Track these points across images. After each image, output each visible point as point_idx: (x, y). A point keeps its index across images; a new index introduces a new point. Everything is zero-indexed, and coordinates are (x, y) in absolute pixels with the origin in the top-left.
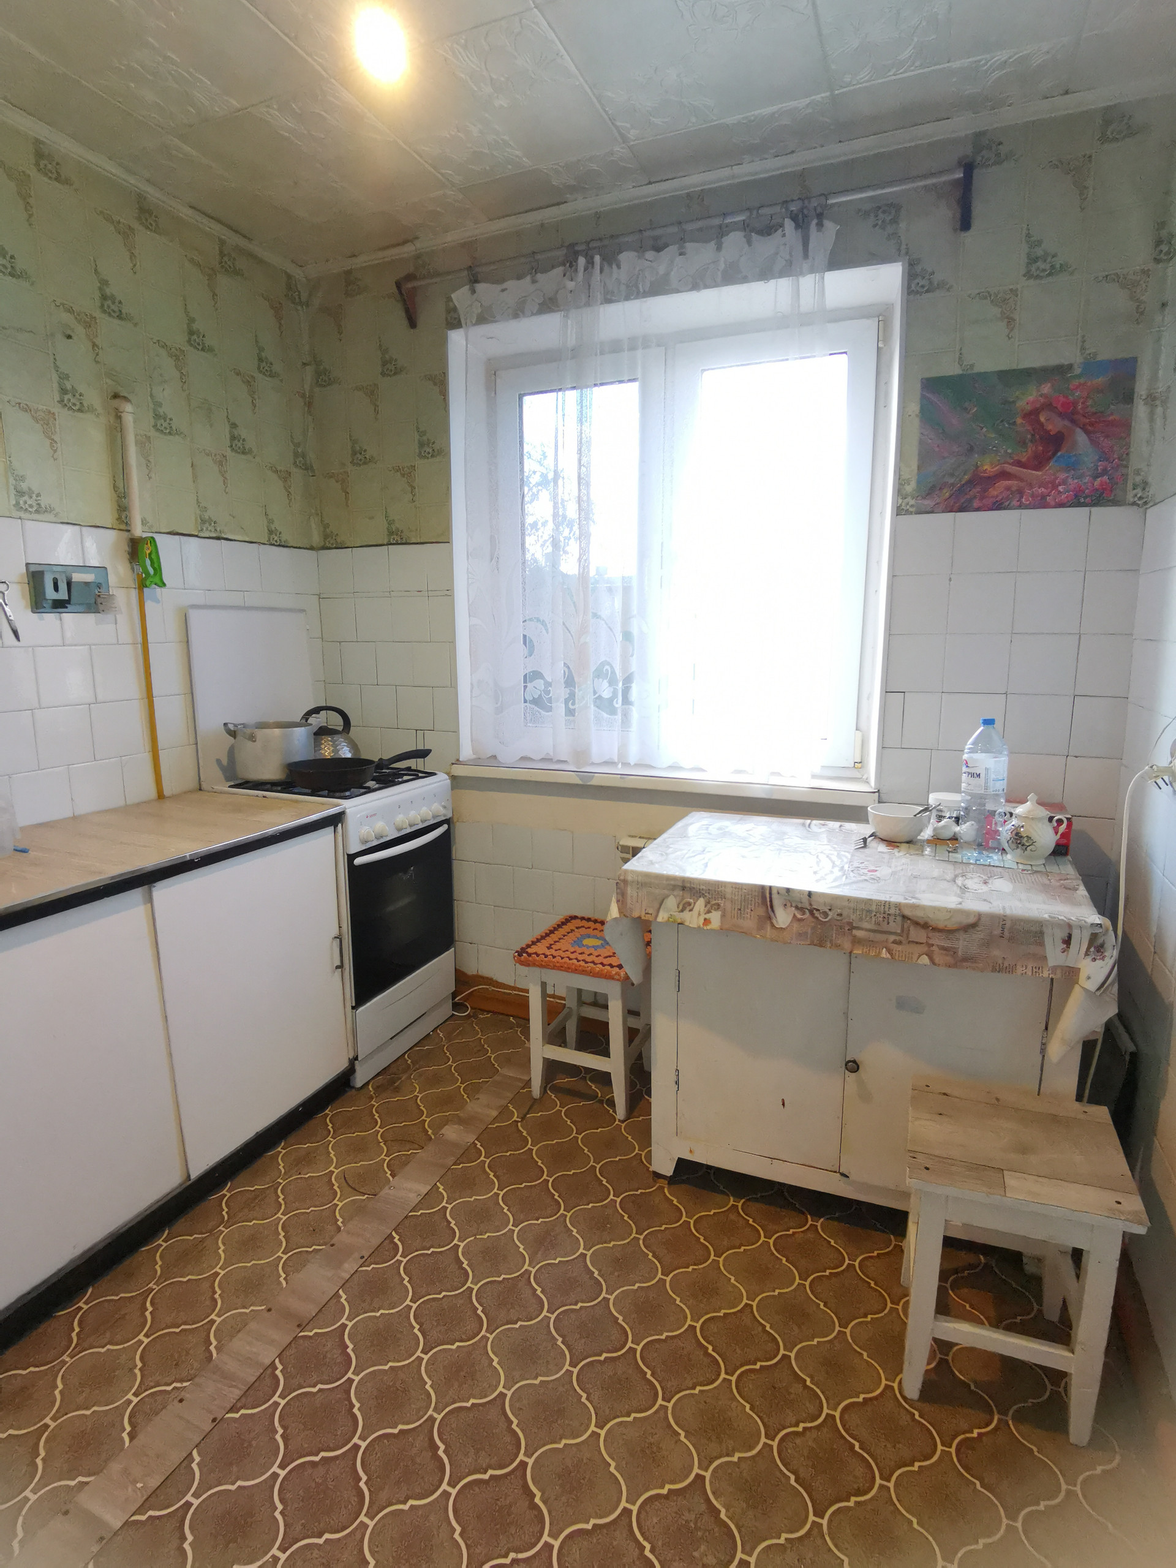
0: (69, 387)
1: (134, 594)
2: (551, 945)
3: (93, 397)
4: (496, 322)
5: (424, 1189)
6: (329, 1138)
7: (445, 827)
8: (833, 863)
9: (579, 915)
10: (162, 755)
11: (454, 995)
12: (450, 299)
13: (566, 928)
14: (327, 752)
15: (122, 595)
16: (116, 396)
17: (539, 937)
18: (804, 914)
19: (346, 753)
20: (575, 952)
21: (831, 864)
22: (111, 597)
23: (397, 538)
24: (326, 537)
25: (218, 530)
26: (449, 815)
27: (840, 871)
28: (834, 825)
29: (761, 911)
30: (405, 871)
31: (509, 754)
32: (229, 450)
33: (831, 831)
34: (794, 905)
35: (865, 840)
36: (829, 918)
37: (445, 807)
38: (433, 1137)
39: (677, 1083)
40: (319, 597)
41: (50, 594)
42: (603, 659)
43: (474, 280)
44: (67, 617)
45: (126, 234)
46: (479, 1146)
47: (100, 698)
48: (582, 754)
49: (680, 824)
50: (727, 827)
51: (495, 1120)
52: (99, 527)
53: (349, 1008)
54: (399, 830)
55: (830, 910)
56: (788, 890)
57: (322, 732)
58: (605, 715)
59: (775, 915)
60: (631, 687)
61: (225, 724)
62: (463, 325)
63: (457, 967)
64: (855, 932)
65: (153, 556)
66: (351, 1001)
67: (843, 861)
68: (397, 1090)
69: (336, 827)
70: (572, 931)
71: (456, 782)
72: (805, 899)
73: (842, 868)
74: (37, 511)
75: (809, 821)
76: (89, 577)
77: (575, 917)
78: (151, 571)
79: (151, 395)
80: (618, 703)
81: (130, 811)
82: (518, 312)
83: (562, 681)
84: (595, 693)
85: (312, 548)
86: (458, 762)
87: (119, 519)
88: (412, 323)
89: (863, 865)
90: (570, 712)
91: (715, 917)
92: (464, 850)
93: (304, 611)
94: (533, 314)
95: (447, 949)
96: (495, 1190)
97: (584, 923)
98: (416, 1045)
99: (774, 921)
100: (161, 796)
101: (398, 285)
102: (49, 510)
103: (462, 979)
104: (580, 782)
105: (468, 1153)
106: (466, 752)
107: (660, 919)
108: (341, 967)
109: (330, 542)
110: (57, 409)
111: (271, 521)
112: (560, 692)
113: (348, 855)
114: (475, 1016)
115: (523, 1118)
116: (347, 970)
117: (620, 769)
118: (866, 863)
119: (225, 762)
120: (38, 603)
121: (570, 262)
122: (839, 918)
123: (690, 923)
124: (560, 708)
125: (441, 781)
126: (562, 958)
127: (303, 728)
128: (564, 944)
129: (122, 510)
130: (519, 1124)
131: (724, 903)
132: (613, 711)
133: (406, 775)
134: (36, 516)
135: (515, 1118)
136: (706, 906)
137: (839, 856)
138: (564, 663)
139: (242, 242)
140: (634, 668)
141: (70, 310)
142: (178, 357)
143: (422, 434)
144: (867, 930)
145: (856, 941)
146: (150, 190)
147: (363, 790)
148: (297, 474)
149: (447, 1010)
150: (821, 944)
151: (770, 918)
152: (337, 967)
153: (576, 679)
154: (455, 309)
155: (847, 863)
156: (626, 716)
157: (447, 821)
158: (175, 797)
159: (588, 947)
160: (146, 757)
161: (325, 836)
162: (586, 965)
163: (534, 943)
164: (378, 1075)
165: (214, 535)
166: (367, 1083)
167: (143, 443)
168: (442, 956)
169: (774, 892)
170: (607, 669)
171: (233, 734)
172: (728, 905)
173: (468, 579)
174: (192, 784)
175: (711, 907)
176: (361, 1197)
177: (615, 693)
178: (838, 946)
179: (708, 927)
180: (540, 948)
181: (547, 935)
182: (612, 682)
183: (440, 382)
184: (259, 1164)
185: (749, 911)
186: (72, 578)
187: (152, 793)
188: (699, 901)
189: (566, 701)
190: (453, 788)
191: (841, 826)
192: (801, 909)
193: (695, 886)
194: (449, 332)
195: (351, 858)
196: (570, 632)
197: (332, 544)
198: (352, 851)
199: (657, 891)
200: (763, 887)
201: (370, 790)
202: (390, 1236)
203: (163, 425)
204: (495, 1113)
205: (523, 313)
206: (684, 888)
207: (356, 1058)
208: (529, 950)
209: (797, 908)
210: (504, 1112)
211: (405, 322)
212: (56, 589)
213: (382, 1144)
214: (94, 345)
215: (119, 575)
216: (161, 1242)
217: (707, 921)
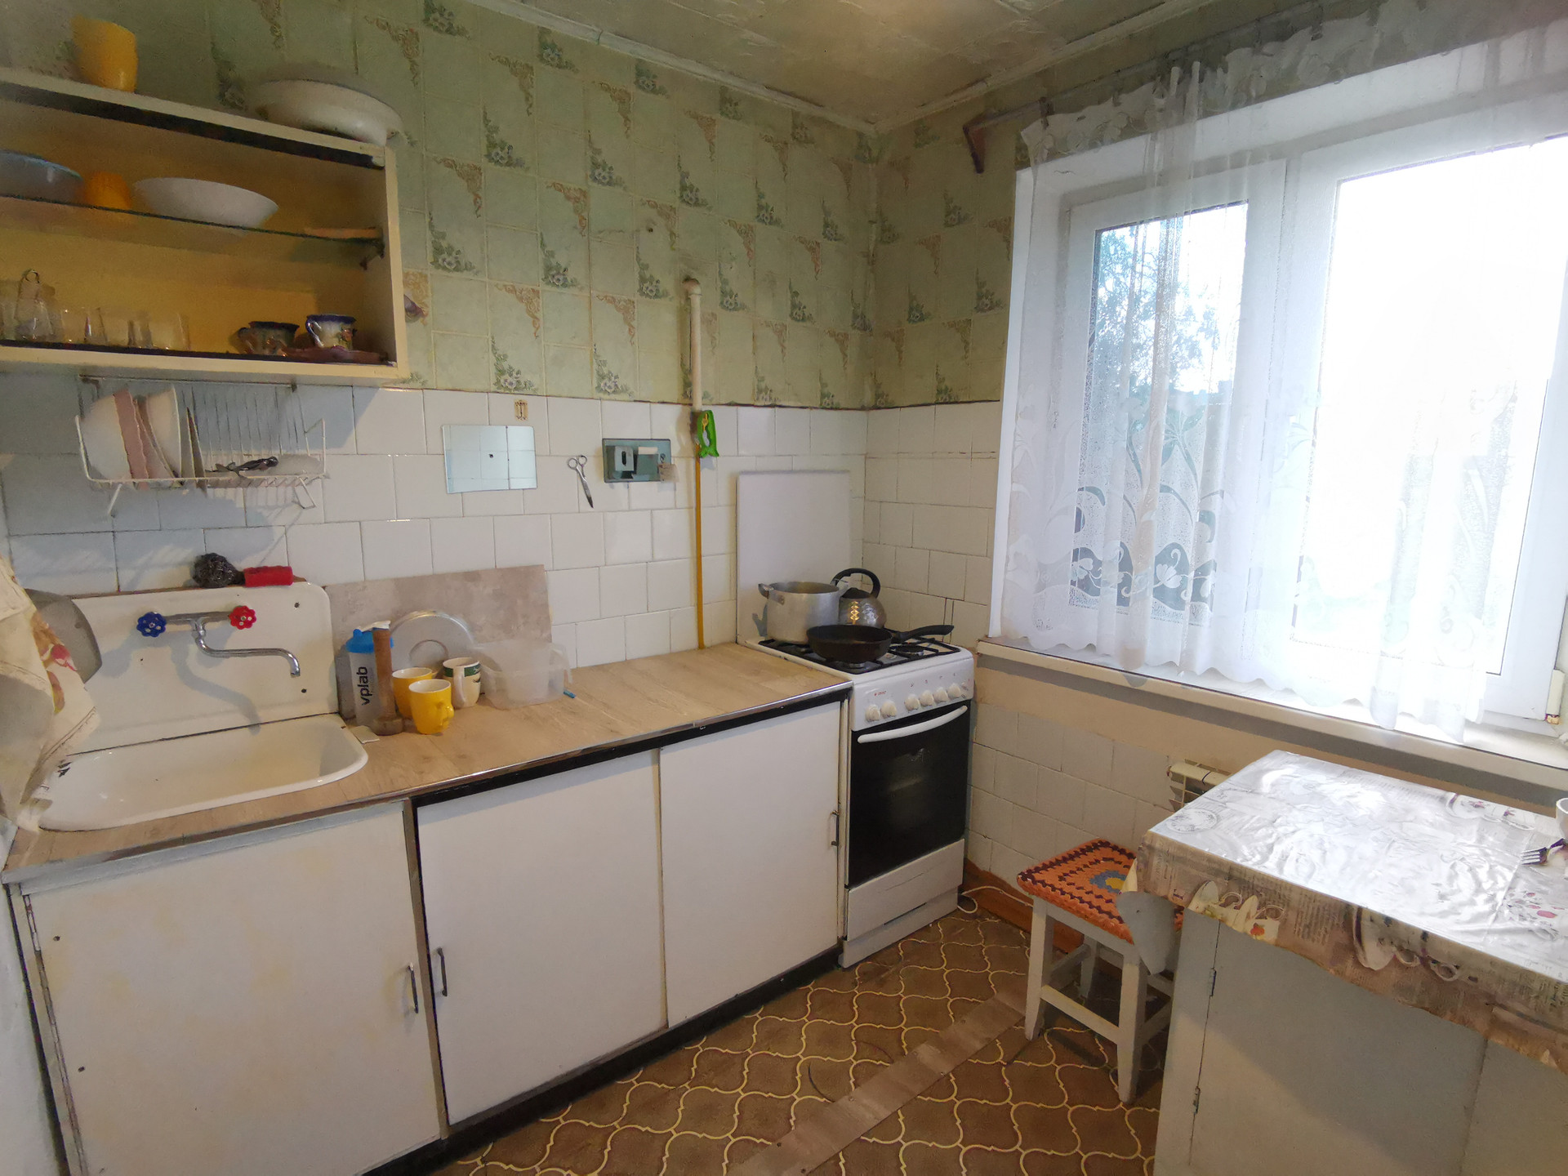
0: (648, 276)
1: (693, 462)
2: (1065, 875)
3: (668, 283)
4: (1070, 154)
5: (884, 1114)
6: (804, 1018)
7: (964, 709)
8: (1479, 883)
9: (1113, 840)
10: (705, 608)
11: (961, 889)
12: (1019, 137)
13: (1091, 856)
14: (854, 616)
15: (681, 464)
16: (688, 279)
17: (1054, 861)
18: (1411, 959)
19: (871, 619)
20: (1091, 892)
21: (1474, 886)
22: (671, 466)
23: (946, 397)
24: (878, 396)
25: (773, 398)
26: (970, 696)
27: (1487, 901)
28: (1496, 809)
29: (1341, 937)
30: (914, 753)
31: (1043, 641)
32: (789, 319)
33: (1487, 821)
34: (1396, 943)
35: (1543, 852)
36: (1455, 977)
37: (965, 688)
38: (907, 1053)
39: (1196, 1103)
40: (867, 457)
41: (619, 467)
42: (1171, 540)
43: (1049, 111)
44: (633, 485)
45: (707, 125)
46: (953, 1079)
47: (658, 556)
48: (1132, 653)
49: (1251, 769)
50: (1320, 784)
51: (977, 1054)
52: (666, 403)
53: (842, 887)
54: (910, 709)
55: (1457, 967)
56: (1389, 921)
57: (853, 594)
58: (1168, 609)
59: (1363, 949)
60: (1205, 579)
61: (760, 585)
62: (1032, 163)
63: (969, 858)
64: (1496, 1010)
65: (710, 428)
66: (844, 877)
67: (1496, 883)
68: (882, 984)
69: (842, 702)
70: (1097, 861)
71: (982, 660)
72: (1416, 941)
73: (1492, 898)
74: (614, 392)
75: (1452, 795)
76: (652, 450)
77: (1105, 844)
78: (707, 442)
79: (720, 274)
80: (1187, 596)
81: (671, 660)
82: (1096, 141)
83: (1117, 562)
84: (1157, 581)
85: (863, 409)
86: (986, 638)
87: (685, 395)
88: (979, 167)
89: (1532, 899)
90: (1122, 601)
91: (1271, 927)
92: (987, 736)
93: (848, 471)
94: (1113, 141)
95: (957, 839)
96: (958, 1143)
97: (1116, 855)
98: (911, 935)
99: (1361, 960)
100: (701, 646)
101: (966, 130)
102: (625, 390)
103: (971, 872)
104: (1128, 685)
105: (940, 1086)
106: (995, 630)
107: (1192, 907)
108: (836, 843)
109: (881, 403)
110: (637, 298)
111: (824, 385)
112: (1114, 575)
113: (852, 731)
114: (981, 917)
115: (1009, 1063)
116: (843, 847)
117: (1182, 678)
118: (1538, 896)
119: (761, 617)
120: (610, 475)
121: (1163, 76)
122: (1471, 983)
123: (1234, 924)
124: (1110, 594)
125: (964, 657)
126: (1072, 897)
127: (828, 594)
128: (1080, 879)
129: (687, 385)
130: (1004, 1068)
131: (1287, 911)
132: (1178, 603)
133: (927, 649)
134: (613, 396)
135: (1000, 1060)
136: (1259, 908)
137: (1492, 874)
138: (1121, 543)
139: (817, 112)
140: (1212, 554)
141: (655, 206)
142: (746, 233)
143: (981, 285)
144: (1520, 1015)
145: (1497, 1024)
146: (731, 82)
147: (875, 665)
148: (855, 335)
149: (951, 903)
150: (1435, 1010)
151: (1354, 950)
152: (833, 843)
153: (1134, 563)
154: (1025, 147)
155: (1503, 889)
156: (1195, 613)
157: (967, 703)
158: (712, 648)
159: (1109, 887)
160: (693, 610)
161: (831, 711)
162: (1099, 915)
163: (1045, 867)
164: (868, 959)
165: (769, 403)
166: (856, 965)
167: (709, 320)
168: (952, 845)
169: (1365, 916)
170: (1175, 554)
171: (766, 594)
172: (1292, 917)
173: (1015, 440)
174: (730, 637)
175: (1268, 910)
176: (819, 1099)
177: (1184, 581)
178: (1464, 1022)
179: (1259, 938)
180: (1050, 876)
181: (1065, 860)
182: (1182, 569)
183: (1004, 228)
184: (733, 1026)
185: (1323, 932)
186: (637, 451)
187: (694, 644)
188: (1251, 898)
189: (1120, 586)
190: (978, 666)
191: (1506, 814)
192: (1409, 954)
193: (1247, 879)
194: (1018, 172)
195: (855, 735)
196: (1131, 506)
197: (883, 404)
198: (857, 729)
199: (1194, 872)
200: (1348, 907)
201: (883, 666)
202: (836, 1158)
203: (729, 301)
204: (978, 1046)
205: (1101, 141)
206: (1230, 877)
207: (846, 938)
208: (1037, 876)
209: (1400, 949)
210: (989, 1049)
211: (973, 167)
212: (624, 462)
213: (853, 1043)
214: (672, 234)
215: (679, 444)
216: (633, 1081)
217: (1257, 929)
